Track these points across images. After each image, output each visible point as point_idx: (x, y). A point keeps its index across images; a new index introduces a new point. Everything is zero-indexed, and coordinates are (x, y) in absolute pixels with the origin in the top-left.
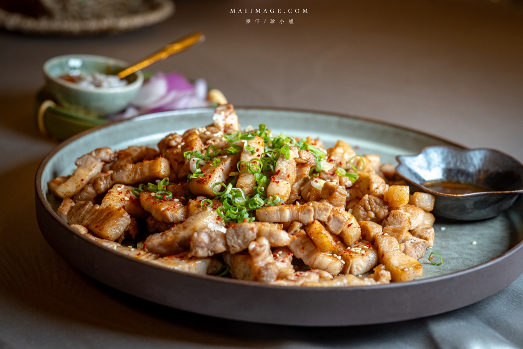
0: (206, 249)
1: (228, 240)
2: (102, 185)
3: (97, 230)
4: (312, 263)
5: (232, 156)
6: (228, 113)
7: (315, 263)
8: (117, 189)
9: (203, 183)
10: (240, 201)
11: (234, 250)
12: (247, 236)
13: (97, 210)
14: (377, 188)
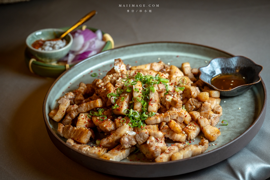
0: (128, 144)
1: (136, 139)
2: (74, 115)
3: (78, 141)
4: (173, 138)
5: (129, 94)
6: (120, 64)
7: (174, 138)
8: (81, 117)
9: (120, 111)
10: (137, 116)
11: (140, 143)
12: (144, 136)
13: (75, 130)
14: (194, 94)
